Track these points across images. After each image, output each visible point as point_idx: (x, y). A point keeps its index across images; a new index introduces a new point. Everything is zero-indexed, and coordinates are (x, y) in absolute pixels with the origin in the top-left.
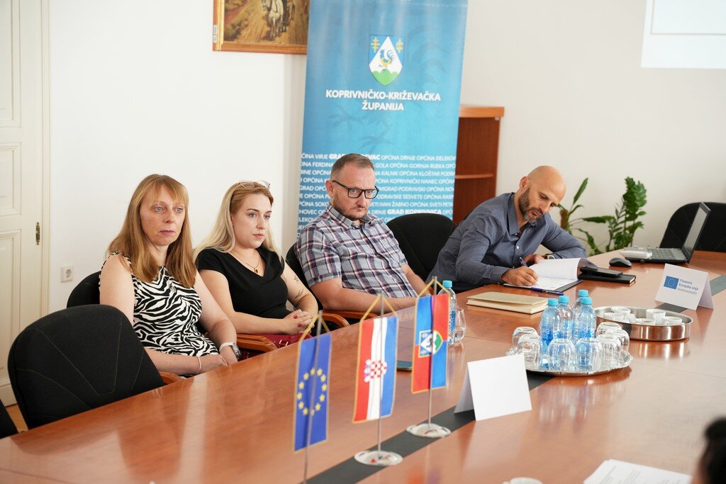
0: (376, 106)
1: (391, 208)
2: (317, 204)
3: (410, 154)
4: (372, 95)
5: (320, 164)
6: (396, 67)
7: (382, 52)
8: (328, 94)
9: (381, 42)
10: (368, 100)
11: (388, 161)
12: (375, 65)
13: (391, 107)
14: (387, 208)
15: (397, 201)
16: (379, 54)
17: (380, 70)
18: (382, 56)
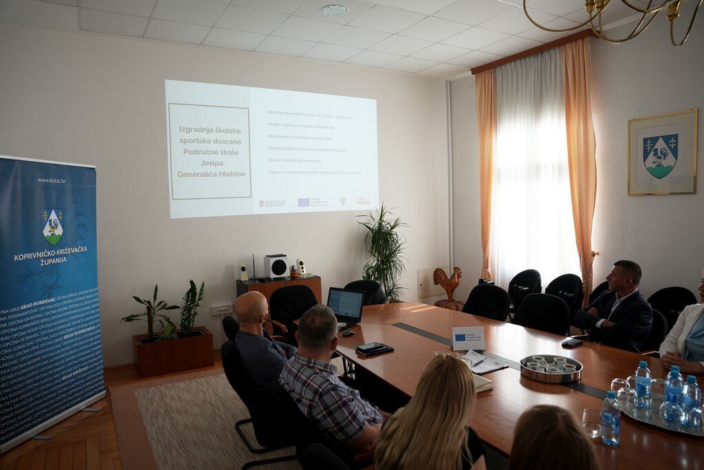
0: (50, 261)
1: (66, 334)
2: (15, 349)
3: (73, 293)
4: (46, 254)
5: (14, 316)
6: (59, 231)
7: (50, 221)
8: (16, 258)
9: (49, 214)
10: (44, 258)
11: (61, 301)
12: (47, 232)
13: (58, 260)
14: (63, 335)
15: (69, 328)
16: (48, 223)
17: (50, 234)
18: (50, 224)
